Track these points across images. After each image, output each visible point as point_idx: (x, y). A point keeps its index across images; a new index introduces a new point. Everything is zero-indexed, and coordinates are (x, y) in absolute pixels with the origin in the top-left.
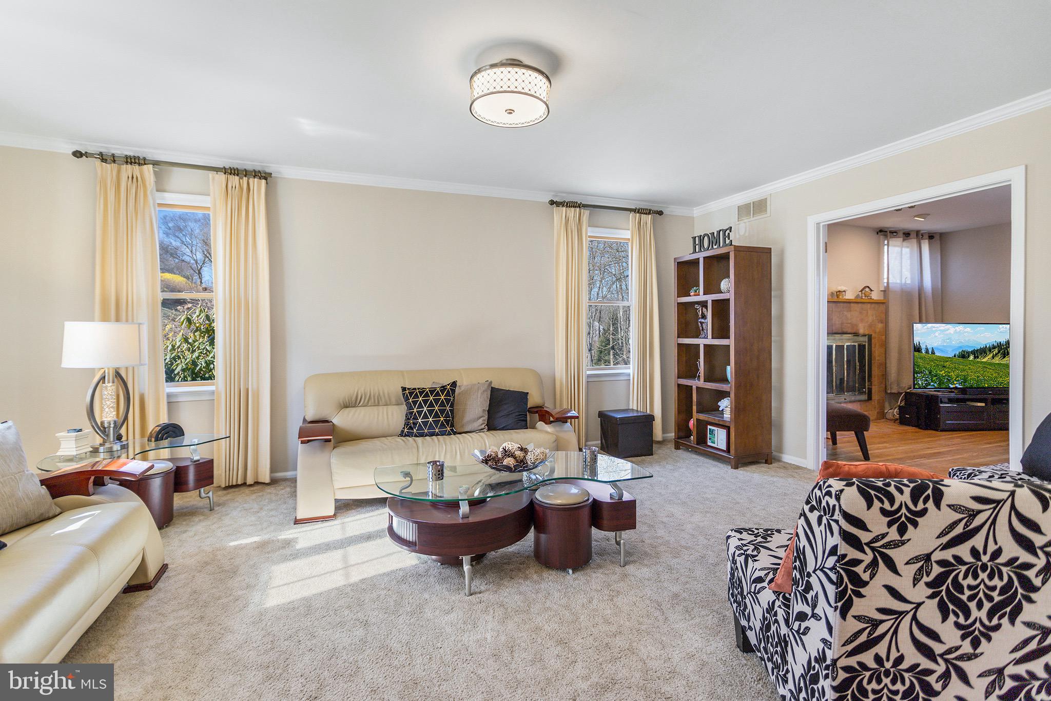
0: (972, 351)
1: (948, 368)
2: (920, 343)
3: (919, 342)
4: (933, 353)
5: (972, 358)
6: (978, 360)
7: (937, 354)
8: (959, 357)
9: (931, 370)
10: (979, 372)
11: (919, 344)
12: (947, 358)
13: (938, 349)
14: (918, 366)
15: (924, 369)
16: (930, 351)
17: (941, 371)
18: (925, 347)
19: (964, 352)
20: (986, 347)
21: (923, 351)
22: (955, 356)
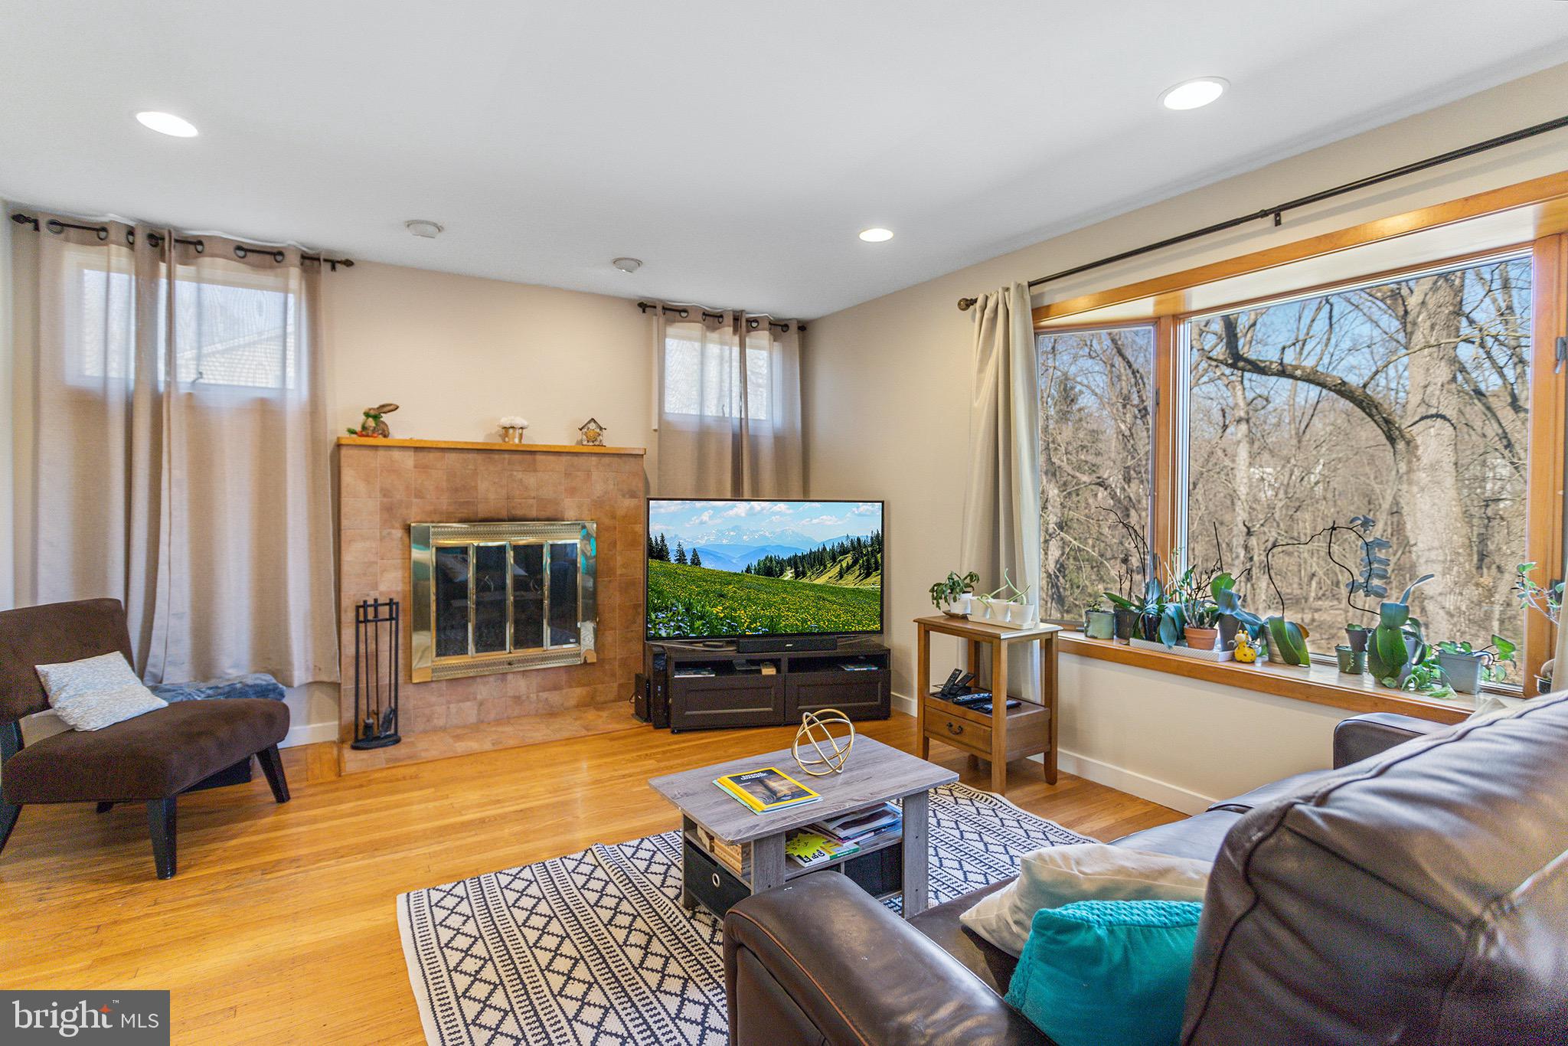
0: (790, 560)
1: (732, 598)
2: (666, 537)
3: (662, 537)
4: (696, 562)
5: (789, 575)
6: (805, 581)
7: (707, 564)
8: (758, 572)
9: (690, 604)
10: (806, 609)
11: (663, 540)
12: (730, 574)
13: (708, 553)
14: (660, 593)
15: (674, 601)
16: (689, 557)
17: (715, 606)
18: (676, 548)
19: (771, 560)
20: (824, 549)
21: (673, 558)
22: (748, 570)
